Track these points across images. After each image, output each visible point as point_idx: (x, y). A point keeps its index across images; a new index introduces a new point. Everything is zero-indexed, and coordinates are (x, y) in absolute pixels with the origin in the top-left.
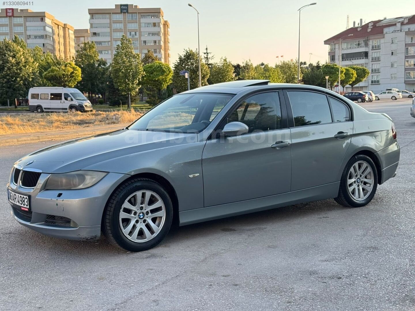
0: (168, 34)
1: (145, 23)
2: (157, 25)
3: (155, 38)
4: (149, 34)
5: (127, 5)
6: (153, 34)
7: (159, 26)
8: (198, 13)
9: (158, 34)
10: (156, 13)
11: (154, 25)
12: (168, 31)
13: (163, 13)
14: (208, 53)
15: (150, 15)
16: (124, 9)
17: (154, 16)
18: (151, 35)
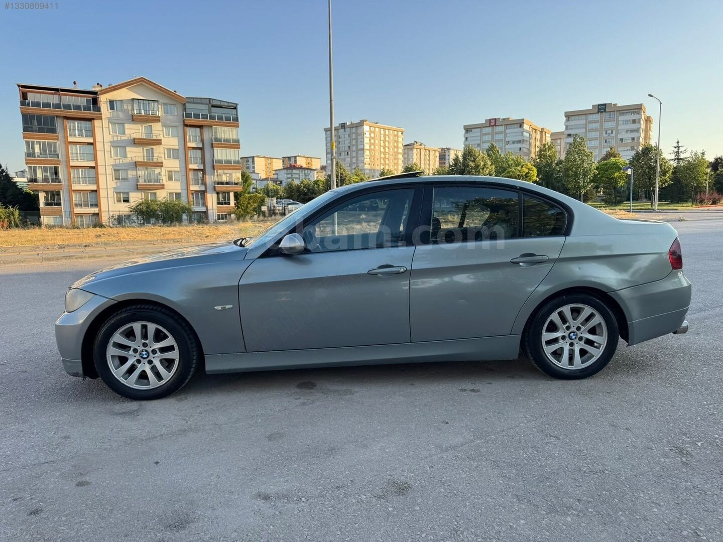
0: (650, 130)
1: (623, 121)
2: (637, 121)
3: (634, 135)
4: (627, 131)
5: (605, 105)
6: (632, 131)
7: (639, 122)
8: (661, 103)
9: (637, 130)
10: (637, 109)
11: (634, 121)
12: (650, 127)
13: (644, 108)
14: (679, 147)
15: (629, 112)
16: (602, 108)
17: (634, 112)
18: (629, 132)
